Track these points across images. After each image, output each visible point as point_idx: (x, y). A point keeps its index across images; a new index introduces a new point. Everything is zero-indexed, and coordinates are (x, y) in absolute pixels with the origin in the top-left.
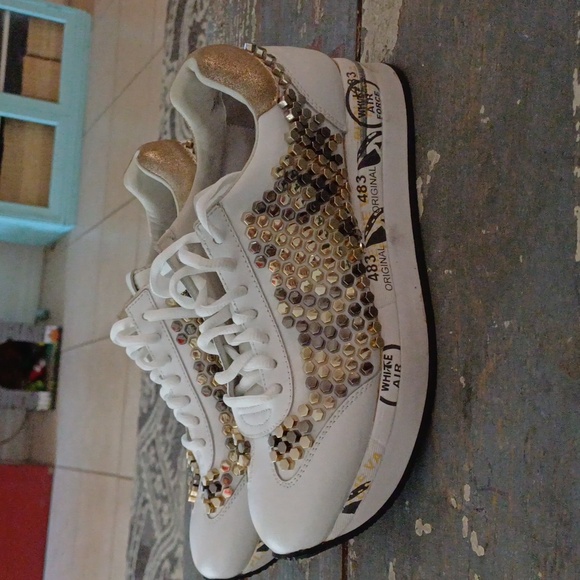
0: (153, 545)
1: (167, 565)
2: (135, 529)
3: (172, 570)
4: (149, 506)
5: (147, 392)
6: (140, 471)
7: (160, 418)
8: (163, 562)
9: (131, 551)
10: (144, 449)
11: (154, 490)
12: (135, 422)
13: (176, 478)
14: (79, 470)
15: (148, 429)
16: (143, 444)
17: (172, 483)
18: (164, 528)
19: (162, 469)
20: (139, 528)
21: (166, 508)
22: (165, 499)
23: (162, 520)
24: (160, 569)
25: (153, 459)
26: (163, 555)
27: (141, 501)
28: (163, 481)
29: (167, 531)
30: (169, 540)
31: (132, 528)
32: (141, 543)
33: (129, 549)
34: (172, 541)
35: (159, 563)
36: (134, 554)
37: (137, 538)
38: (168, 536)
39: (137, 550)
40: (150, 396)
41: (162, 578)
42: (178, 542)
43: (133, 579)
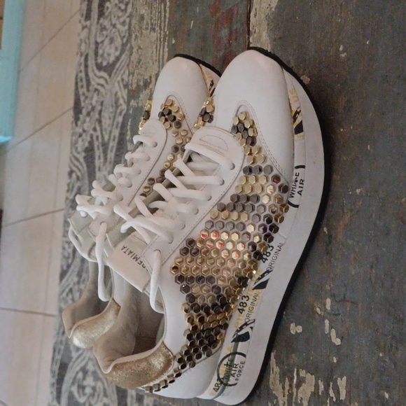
0: (70, 362)
1: (80, 375)
2: (57, 351)
3: (84, 378)
5: (66, 255)
6: (61, 310)
7: (76, 273)
8: (77, 373)
9: (54, 367)
10: (64, 294)
14: (15, 310)
15: (67, 280)
16: (63, 291)
20: (60, 349)
24: (75, 378)
25: (70, 302)
26: (78, 368)
27: (61, 332)
30: (82, 357)
31: (54, 350)
32: (61, 360)
33: (52, 364)
34: (84, 358)
35: (74, 374)
36: (56, 368)
37: (58, 357)
38: (82, 354)
39: (58, 366)
40: (68, 258)
41: (76, 385)
42: (90, 359)
43: (56, 386)
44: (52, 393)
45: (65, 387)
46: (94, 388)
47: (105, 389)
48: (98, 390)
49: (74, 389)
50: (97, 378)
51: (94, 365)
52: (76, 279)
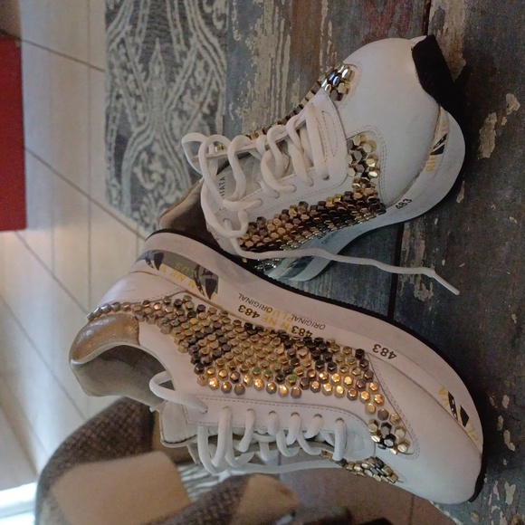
1: (144, 156)
2: (111, 118)
3: (150, 162)
4: (124, 101)
6: (111, 66)
7: (128, 19)
8: (140, 153)
9: (109, 137)
10: (114, 45)
11: (127, 87)
12: (103, 17)
13: (148, 81)
15: (116, 27)
16: (112, 41)
17: (145, 85)
18: (139, 124)
19: (134, 70)
20: (115, 118)
21: (140, 106)
22: (138, 98)
23: (137, 116)
24: (138, 158)
25: (123, 58)
26: (140, 148)
27: (115, 94)
28: (135, 80)
29: (143, 127)
30: (145, 136)
31: (107, 117)
32: (118, 131)
33: (106, 135)
34: (148, 137)
35: (136, 154)
37: (114, 127)
38: (143, 132)
39: (114, 138)
41: (140, 167)
42: (154, 139)
43: (113, 161)
44: (109, 168)
45: (125, 166)
46: (163, 176)
47: (176, 180)
48: (168, 180)
49: (138, 171)
50: (166, 166)
51: (161, 148)
52: (128, 28)
